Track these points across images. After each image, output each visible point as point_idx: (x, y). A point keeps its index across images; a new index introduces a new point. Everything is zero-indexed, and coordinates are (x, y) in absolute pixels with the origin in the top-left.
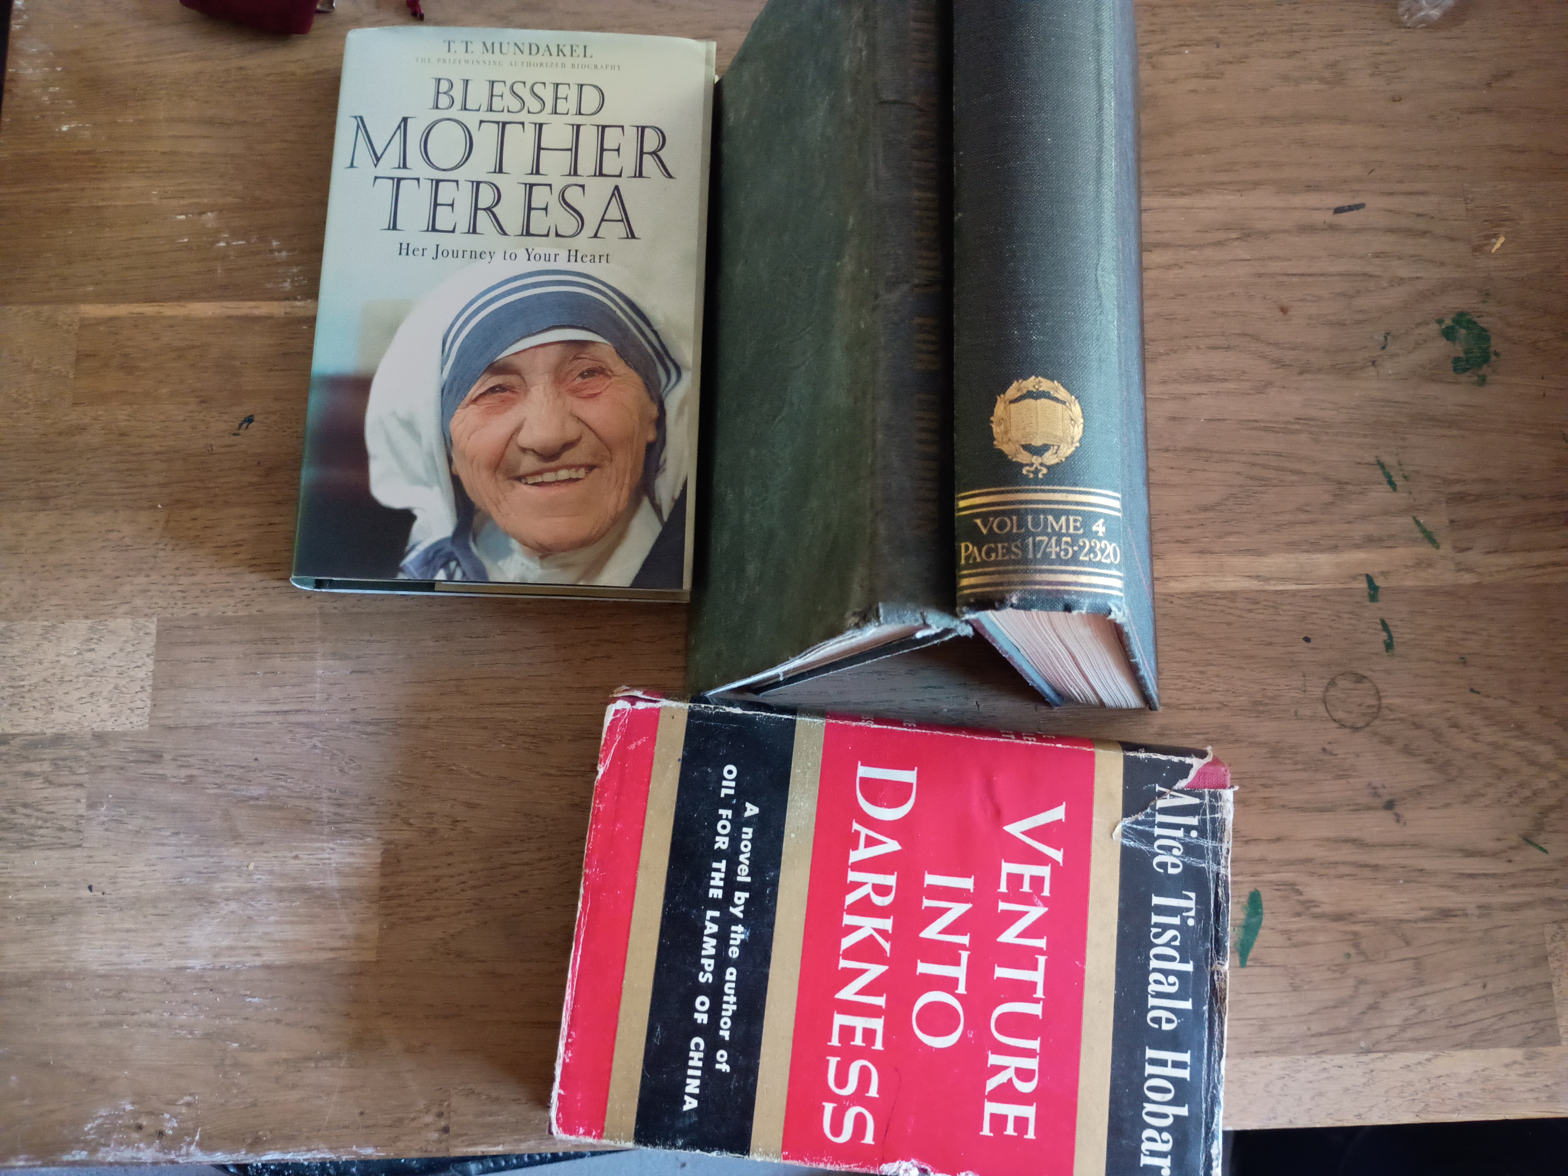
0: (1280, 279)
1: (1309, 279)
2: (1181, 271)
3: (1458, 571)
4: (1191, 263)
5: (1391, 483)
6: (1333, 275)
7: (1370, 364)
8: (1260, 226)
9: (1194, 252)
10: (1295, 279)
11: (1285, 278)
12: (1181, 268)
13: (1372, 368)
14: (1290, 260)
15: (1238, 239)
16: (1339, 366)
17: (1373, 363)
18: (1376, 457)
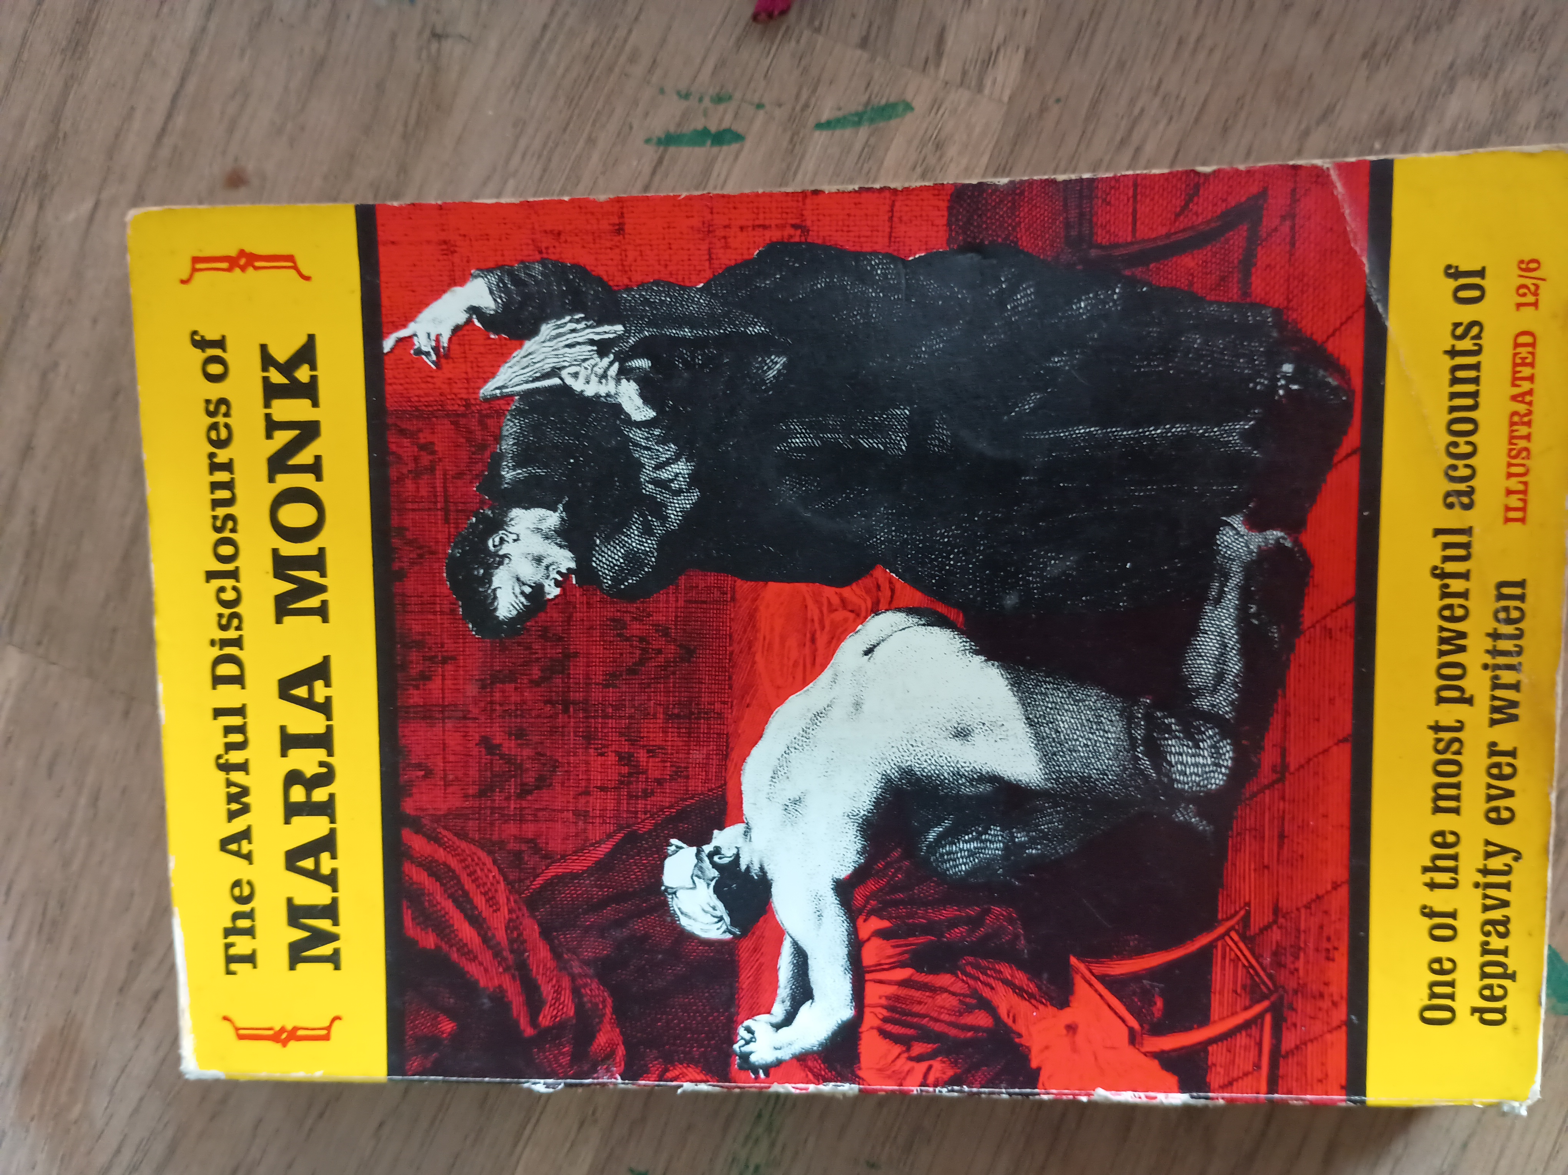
0: (165, 152)
1: (191, 86)
2: (62, 369)
3: (980, 88)
4: (54, 338)
5: (721, 138)
6: (204, 30)
7: (434, 46)
8: (31, 142)
9: (33, 321)
10: (179, 120)
11: (169, 141)
12: (55, 365)
13: (447, 44)
14: (133, 108)
15: (41, 207)
16: (412, 121)
17: (436, 36)
18: (648, 141)
